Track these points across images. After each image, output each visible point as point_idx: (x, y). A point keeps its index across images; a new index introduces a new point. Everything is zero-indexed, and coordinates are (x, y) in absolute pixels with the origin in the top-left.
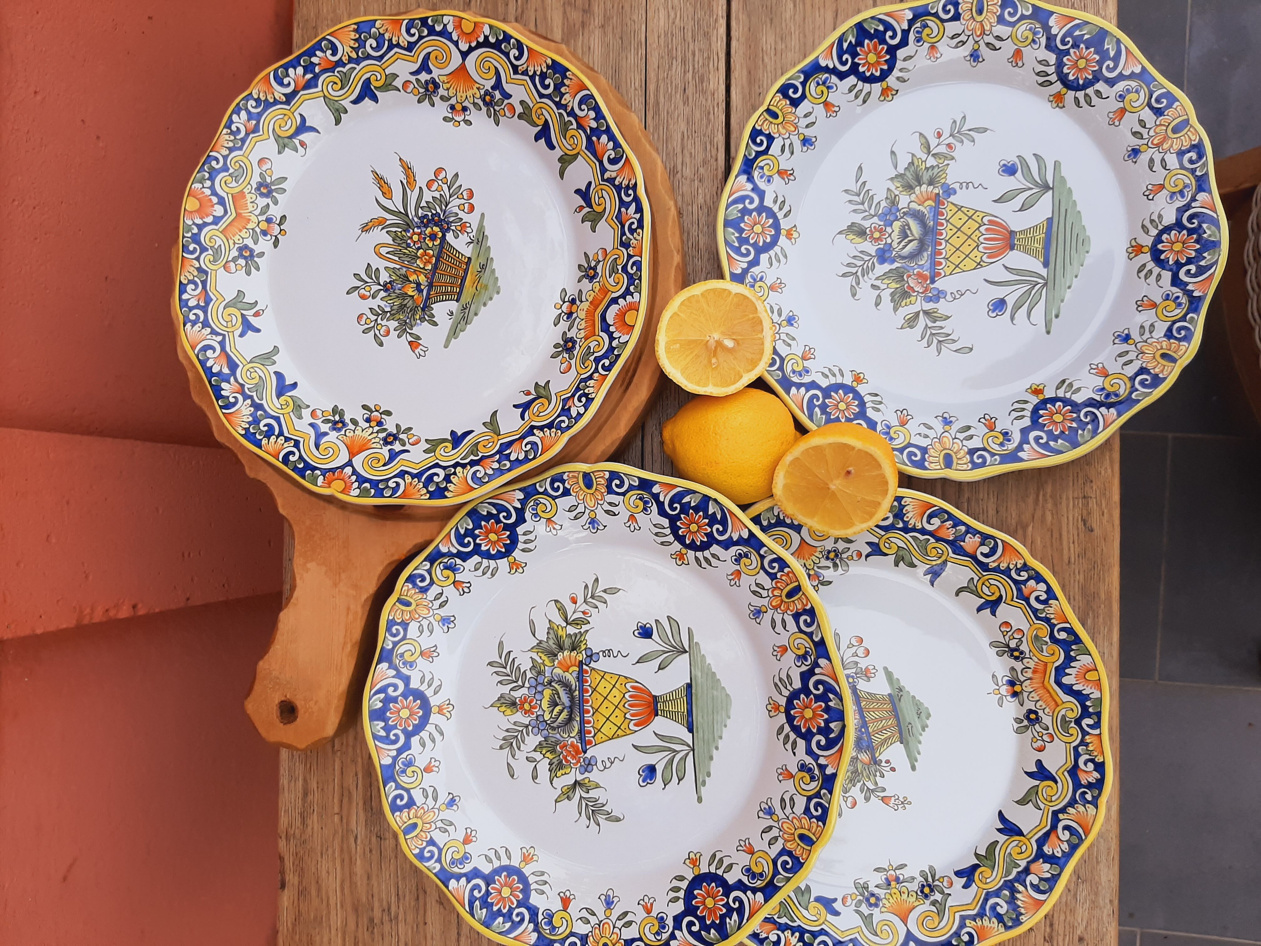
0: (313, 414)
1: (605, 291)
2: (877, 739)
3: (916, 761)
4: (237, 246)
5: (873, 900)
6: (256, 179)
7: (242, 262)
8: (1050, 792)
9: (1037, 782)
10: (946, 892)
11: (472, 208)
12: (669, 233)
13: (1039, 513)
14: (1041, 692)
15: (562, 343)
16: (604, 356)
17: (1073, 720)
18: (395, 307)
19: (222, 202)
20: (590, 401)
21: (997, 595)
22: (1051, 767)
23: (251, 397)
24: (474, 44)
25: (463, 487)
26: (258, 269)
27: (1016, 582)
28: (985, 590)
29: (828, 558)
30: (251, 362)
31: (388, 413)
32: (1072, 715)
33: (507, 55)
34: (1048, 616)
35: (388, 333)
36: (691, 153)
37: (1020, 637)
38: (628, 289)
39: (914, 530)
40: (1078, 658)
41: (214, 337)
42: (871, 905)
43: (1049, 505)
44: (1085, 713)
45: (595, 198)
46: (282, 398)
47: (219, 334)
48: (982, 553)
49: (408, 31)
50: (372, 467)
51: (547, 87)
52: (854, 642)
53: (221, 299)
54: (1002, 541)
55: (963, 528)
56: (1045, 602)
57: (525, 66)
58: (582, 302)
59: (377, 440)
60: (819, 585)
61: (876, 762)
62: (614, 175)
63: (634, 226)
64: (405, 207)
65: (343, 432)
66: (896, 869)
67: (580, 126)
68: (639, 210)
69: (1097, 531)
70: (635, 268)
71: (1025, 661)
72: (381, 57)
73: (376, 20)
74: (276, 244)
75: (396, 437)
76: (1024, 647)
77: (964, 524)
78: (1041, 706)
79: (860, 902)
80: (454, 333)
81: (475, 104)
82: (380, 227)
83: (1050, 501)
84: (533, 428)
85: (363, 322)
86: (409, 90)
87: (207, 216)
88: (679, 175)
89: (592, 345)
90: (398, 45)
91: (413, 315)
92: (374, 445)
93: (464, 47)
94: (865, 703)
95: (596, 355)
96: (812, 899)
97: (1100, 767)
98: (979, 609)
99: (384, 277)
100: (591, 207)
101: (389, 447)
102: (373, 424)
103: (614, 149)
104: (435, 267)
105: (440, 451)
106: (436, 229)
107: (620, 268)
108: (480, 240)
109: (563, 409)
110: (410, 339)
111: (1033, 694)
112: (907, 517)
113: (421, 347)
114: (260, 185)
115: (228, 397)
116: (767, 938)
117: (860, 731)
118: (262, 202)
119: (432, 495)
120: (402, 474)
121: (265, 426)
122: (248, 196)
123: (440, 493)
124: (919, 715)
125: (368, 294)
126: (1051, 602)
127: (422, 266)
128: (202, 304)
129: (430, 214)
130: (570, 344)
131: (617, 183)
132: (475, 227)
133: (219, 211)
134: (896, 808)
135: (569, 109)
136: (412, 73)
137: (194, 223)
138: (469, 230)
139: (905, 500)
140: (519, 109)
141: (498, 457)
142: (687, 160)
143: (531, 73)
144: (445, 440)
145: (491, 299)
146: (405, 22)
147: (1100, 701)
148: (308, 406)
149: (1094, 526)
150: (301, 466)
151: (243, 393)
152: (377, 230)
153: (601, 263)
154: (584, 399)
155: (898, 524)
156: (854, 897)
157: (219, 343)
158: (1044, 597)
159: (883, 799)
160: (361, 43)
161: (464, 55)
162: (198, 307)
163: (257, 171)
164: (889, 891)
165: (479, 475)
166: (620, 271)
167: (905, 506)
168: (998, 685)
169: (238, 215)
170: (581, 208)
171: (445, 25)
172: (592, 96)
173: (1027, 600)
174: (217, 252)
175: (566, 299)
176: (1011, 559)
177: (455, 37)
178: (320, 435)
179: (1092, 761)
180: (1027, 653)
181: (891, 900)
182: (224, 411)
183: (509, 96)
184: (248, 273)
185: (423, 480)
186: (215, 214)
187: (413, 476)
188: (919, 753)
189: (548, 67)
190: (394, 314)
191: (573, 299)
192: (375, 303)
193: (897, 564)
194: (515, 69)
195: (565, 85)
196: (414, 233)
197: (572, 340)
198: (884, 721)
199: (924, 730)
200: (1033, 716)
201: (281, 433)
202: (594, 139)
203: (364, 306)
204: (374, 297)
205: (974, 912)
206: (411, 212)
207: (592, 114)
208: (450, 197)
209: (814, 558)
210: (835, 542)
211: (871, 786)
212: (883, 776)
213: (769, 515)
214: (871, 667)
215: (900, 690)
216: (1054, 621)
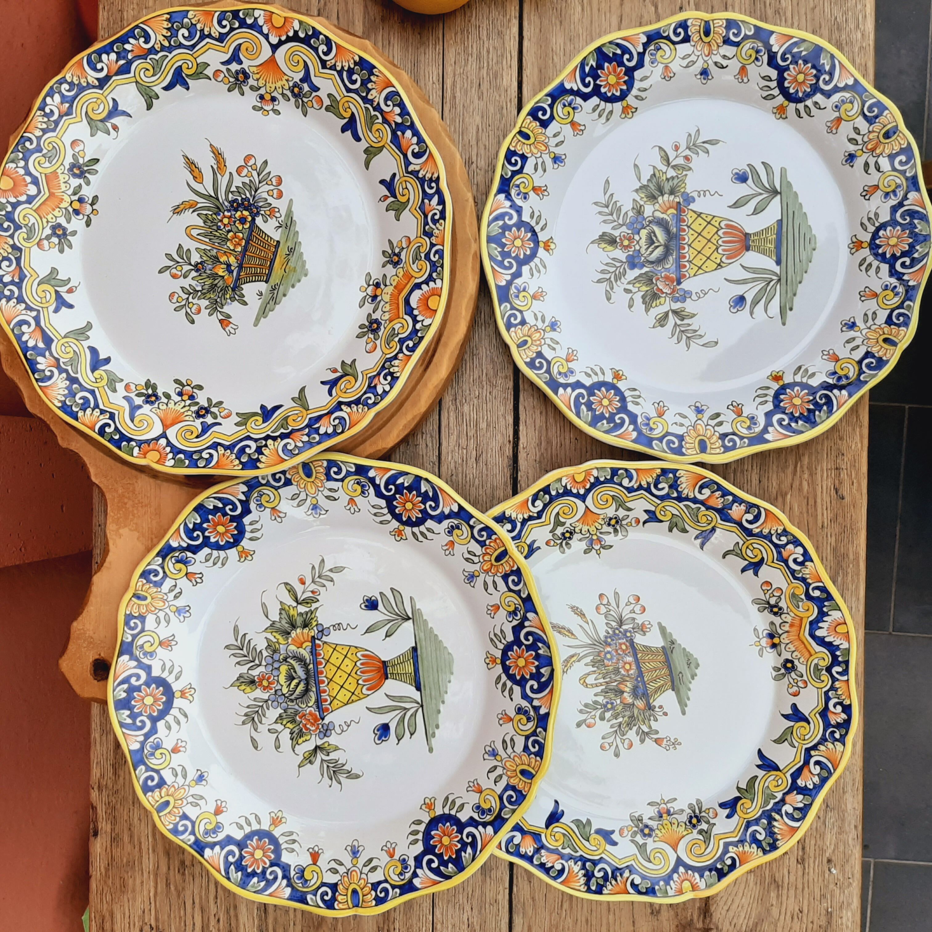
0: (127, 387)
1: (408, 276)
2: (652, 687)
3: (686, 706)
4: (50, 224)
5: (646, 831)
6: (69, 160)
7: (55, 240)
8: (803, 731)
9: (792, 724)
10: (711, 822)
11: (280, 195)
12: (467, 222)
13: (796, 483)
14: (797, 643)
15: (367, 324)
16: (409, 338)
17: (824, 668)
18: (206, 287)
19: (35, 181)
20: (395, 379)
21: (759, 557)
22: (805, 710)
23: (67, 371)
24: (284, 38)
25: (275, 458)
26: (70, 247)
27: (776, 546)
28: (749, 553)
29: (609, 525)
30: (65, 337)
31: (200, 388)
32: (823, 664)
33: (316, 50)
34: (804, 576)
35: (199, 311)
36: (485, 146)
37: (778, 594)
38: (430, 275)
39: (687, 499)
40: (830, 613)
41: (29, 313)
42: (645, 835)
43: (806, 476)
44: (835, 661)
45: (399, 190)
46: (97, 373)
47: (35, 310)
48: (747, 521)
49: (219, 23)
50: (186, 439)
51: (354, 82)
52: (632, 600)
53: (35, 276)
54: (765, 509)
55: (730, 498)
56: (802, 564)
57: (333, 61)
58: (386, 286)
59: (190, 413)
60: (601, 549)
61: (650, 707)
62: (417, 168)
63: (437, 217)
64: (216, 190)
65: (156, 405)
66: (668, 802)
67: (385, 121)
68: (442, 202)
69: (848, 499)
70: (437, 256)
71: (783, 616)
72: (194, 46)
73: (188, 11)
74: (88, 224)
75: (207, 411)
76: (782, 604)
77: (731, 494)
78: (796, 656)
79: (635, 833)
80: (263, 312)
81: (283, 94)
82: (191, 210)
83: (806, 472)
84: (340, 403)
85: (174, 300)
86: (220, 79)
87: (21, 195)
88: (474, 165)
89: (397, 327)
90: (210, 36)
91: (224, 295)
92: (187, 418)
93: (274, 40)
94: (641, 655)
95: (400, 336)
96: (592, 831)
97: (847, 709)
98: (743, 570)
99: (195, 258)
100: (395, 197)
101: (201, 420)
102: (185, 397)
103: (417, 144)
104: (245, 249)
105: (251, 424)
106: (246, 213)
107: (423, 255)
108: (289, 224)
109: (369, 386)
110: (221, 317)
111: (789, 646)
112: (681, 488)
113: (231, 325)
114: (73, 166)
115: (44, 371)
116: (552, 867)
117: (637, 680)
118: (75, 182)
119: (245, 466)
120: (215, 446)
121: (80, 398)
122: (61, 177)
123: (253, 464)
124: (689, 664)
125: (179, 273)
126: (807, 563)
127: (232, 248)
128: (17, 280)
129: (240, 199)
130: (375, 326)
131: (420, 176)
132: (283, 212)
133: (32, 190)
134: (668, 748)
135: (375, 104)
136: (223, 63)
137: (8, 202)
138: (277, 215)
139: (679, 472)
140: (327, 102)
141: (307, 430)
142: (482, 152)
143: (339, 68)
144: (255, 414)
145: (299, 281)
146: (217, 14)
147: (848, 650)
148: (122, 380)
149: (845, 494)
150: (117, 437)
151: (58, 367)
152: (188, 213)
153: (405, 250)
154: (389, 378)
155: (673, 493)
156: (630, 828)
157: (34, 318)
158: (801, 559)
159: (656, 741)
160: (173, 32)
161: (274, 48)
162: (12, 283)
163: (70, 152)
164: (661, 823)
165: (289, 447)
166: (423, 258)
167: (679, 478)
168: (759, 638)
169: (51, 195)
170: (386, 197)
171: (256, 19)
172: (397, 94)
173: (786, 562)
174: (31, 230)
175: (371, 283)
176: (772, 526)
177: (265, 30)
178: (134, 409)
179: (841, 704)
180: (785, 609)
181: (663, 831)
182: (40, 384)
183: (317, 89)
184: (61, 251)
185: (235, 451)
186: (28, 193)
187: (226, 448)
188: (689, 699)
189: (356, 63)
190: (205, 293)
191: (377, 283)
192: (186, 283)
193: (670, 530)
194: (324, 64)
195: (372, 81)
196: (225, 217)
197: (376, 321)
198: (658, 671)
199: (693, 679)
200: (789, 665)
201: (97, 406)
202: (399, 133)
203: (176, 285)
204: (185, 277)
205: (736, 839)
206: (222, 196)
207: (397, 110)
208: (260, 182)
209: (597, 524)
210: (617, 510)
211: (646, 730)
212: (656, 720)
213: (558, 485)
214: (646, 623)
215: (673, 643)
216: (809, 581)
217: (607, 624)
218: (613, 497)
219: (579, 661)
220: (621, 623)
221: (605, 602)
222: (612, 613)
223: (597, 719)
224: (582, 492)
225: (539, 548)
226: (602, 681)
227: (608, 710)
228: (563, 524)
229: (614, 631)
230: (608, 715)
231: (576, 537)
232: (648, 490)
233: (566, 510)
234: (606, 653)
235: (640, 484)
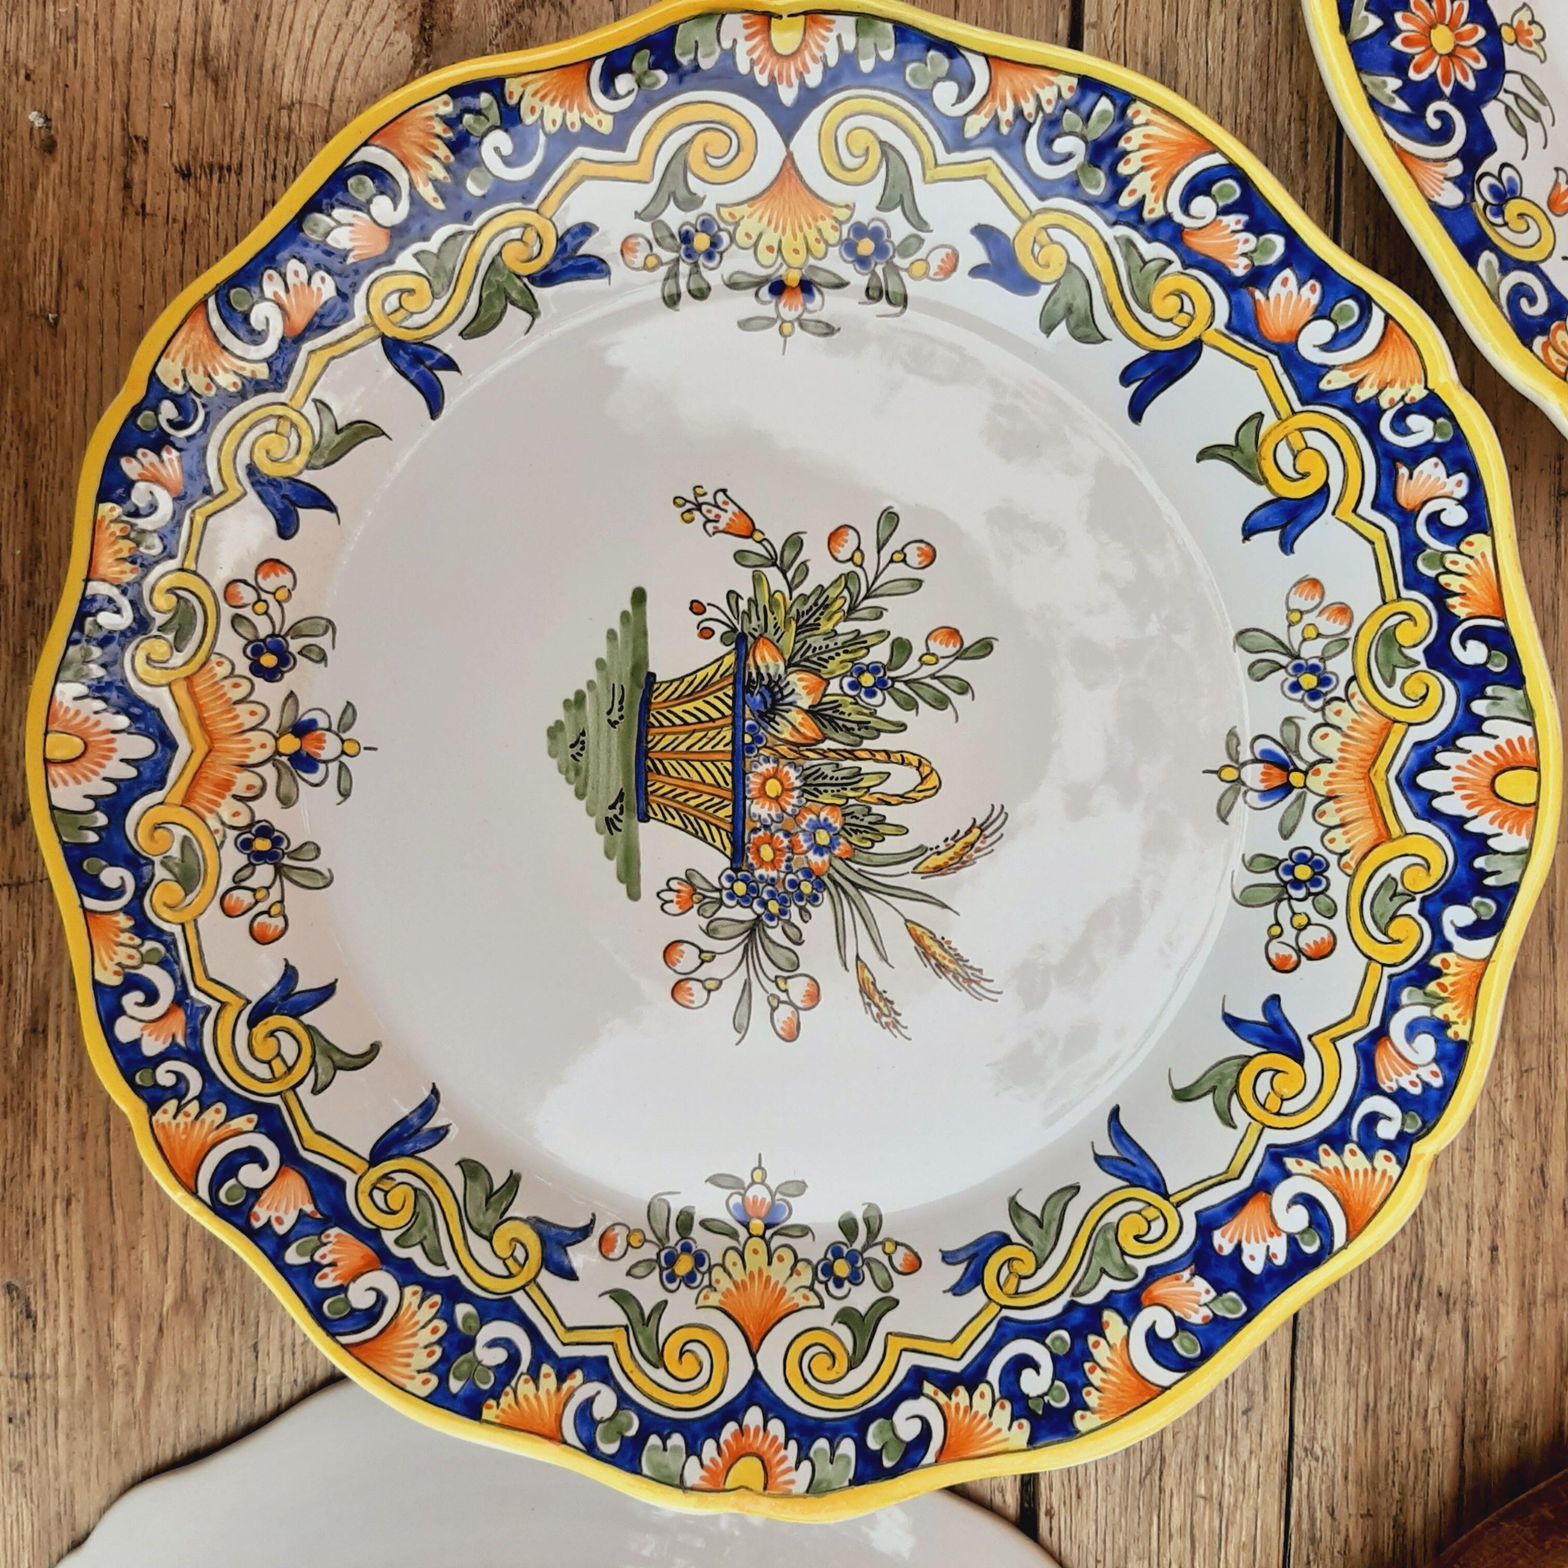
3: (625, 615)
5: (866, 247)
8: (277, 446)
9: (307, 477)
10: (648, 225)
14: (224, 726)
17: (155, 632)
21: (262, 1029)
22: (254, 512)
27: (197, 1059)
28: (289, 1050)
29: (699, 1258)
32: (154, 645)
34: (137, 941)
37: (236, 893)
39: (430, 1285)
40: (90, 805)
42: (876, 235)
44: (115, 647)
48: (264, 1165)
52: (698, 994)
54: (194, 1193)
55: (292, 1256)
56: (132, 982)
60: (747, 1181)
61: (739, 640)
66: (772, 321)
71: (243, 821)
76: (234, 859)
77: (284, 1269)
78: (236, 685)
79: (905, 249)
94: (721, 814)
96: (1045, 291)
97: (114, 488)
98: (327, 992)
111: (250, 721)
112: (435, 1331)
116: (1224, 211)
117: (757, 739)
124: (579, 742)
126: (116, 981)
134: (721, 497)
139: (426, 1391)
147: (63, 674)
155: (467, 1317)
156: (919, 269)
158: (131, 1000)
159: (751, 531)
164: (812, 261)
167: (431, 1369)
168: (342, 766)
173: (181, 999)
176: (188, 1129)
179: (131, 510)
180: (229, 843)
181: (812, 235)
188: (611, 635)
193: (514, 1181)
198: (683, 748)
199: (580, 694)
200: (269, 661)
205: (580, 151)
209: (738, 1273)
210: (661, 1307)
211: (773, 575)
212: (732, 596)
213: (826, 1471)
214: (672, 908)
215: (610, 824)
216: (125, 922)
217: (799, 943)
218: (658, 1361)
219: (922, 850)
220: (754, 929)
221: (784, 1012)
222: (773, 972)
223: (918, 649)
224: (754, 1416)
225: (948, 1258)
226: (867, 766)
227: (874, 669)
228: (846, 1316)
229: (783, 912)
230: (880, 654)
231: (813, 1250)
232: (542, 1352)
233: (821, 1365)
234: (830, 848)
235: (561, 1378)
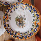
7: (35, 20)
15: (10, 16)
16: (6, 15)
25: (15, 5)
31: (22, 10)
33: (15, 36)
38: (5, 19)
62: (6, 27)
67: (9, 31)
68: (4, 25)
74: (32, 21)
80: (18, 16)
81: (18, 32)
82: (24, 23)
84: (11, 9)
99: (23, 20)
101: (21, 7)
104: (20, 21)
110: (21, 15)
114: (34, 26)
121: (31, 7)
136: (22, 35)
138: (18, 23)
148: (28, 10)
151: (33, 10)
153: (7, 21)
154: (7, 11)
157: (35, 13)
160: (26, 37)
161: (18, 36)
162: (38, 16)
170: (9, 25)
178: (27, 7)
183: (15, 33)
186: (37, 23)
187: (19, 5)
195: (10, 34)
203: (25, 17)
208: (19, 26)
